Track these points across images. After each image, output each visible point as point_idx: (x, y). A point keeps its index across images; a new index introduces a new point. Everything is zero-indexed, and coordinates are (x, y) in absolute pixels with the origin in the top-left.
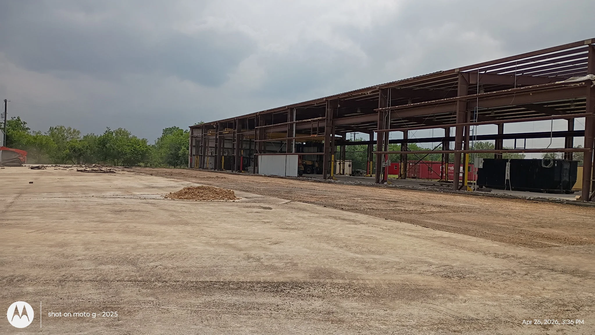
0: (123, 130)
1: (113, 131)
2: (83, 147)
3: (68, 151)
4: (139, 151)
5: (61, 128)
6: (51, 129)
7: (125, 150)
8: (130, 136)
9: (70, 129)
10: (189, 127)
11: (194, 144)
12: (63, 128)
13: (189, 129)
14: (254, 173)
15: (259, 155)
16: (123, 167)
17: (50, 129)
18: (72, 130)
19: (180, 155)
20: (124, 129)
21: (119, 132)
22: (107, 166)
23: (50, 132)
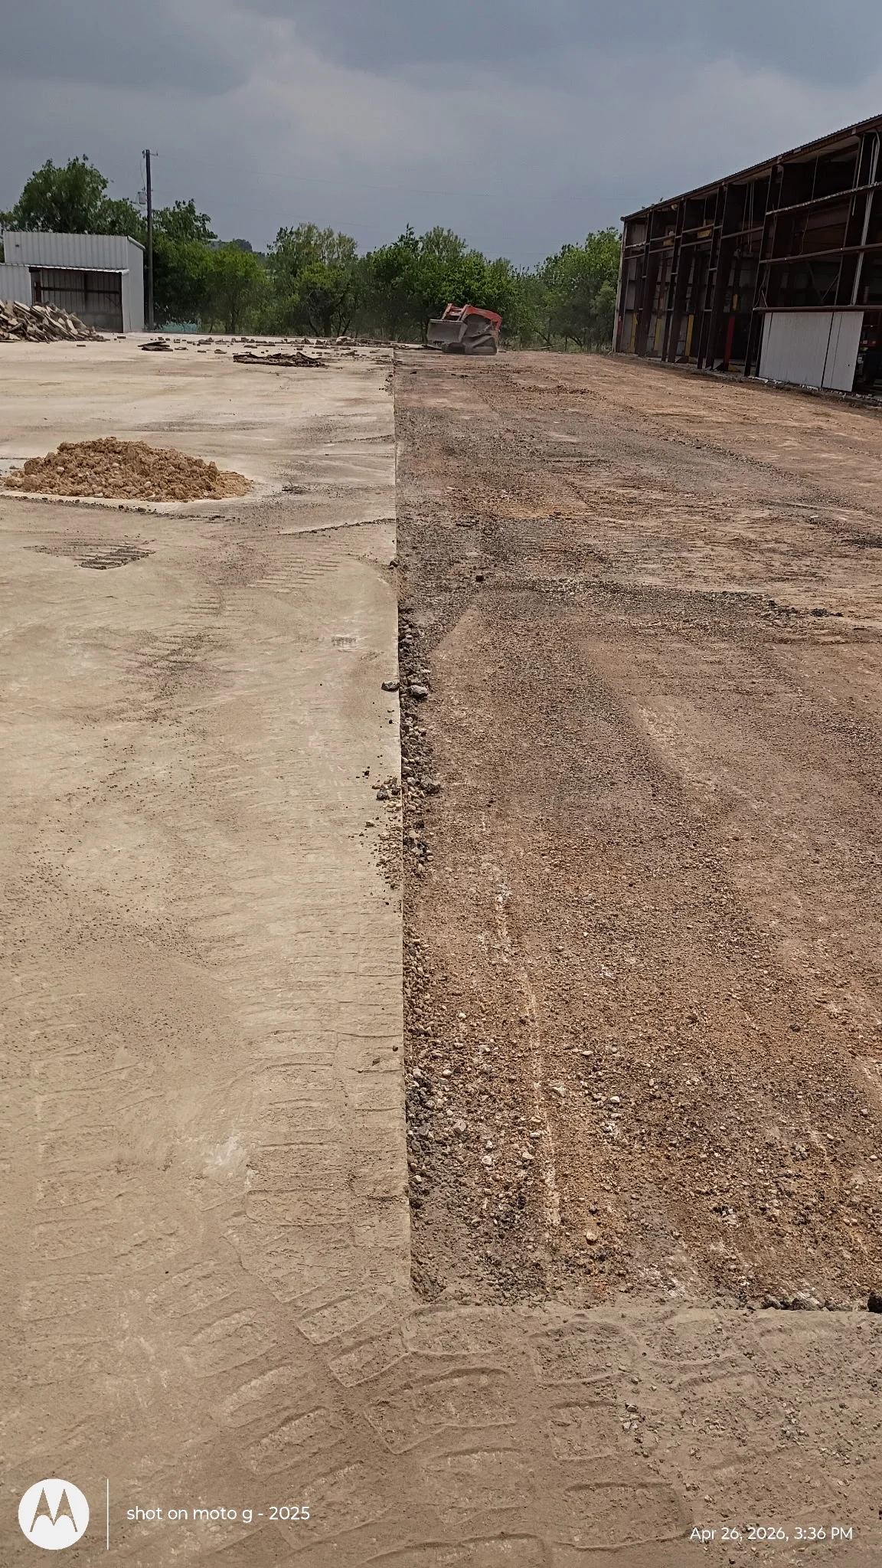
0: (445, 233)
1: (417, 239)
2: (337, 285)
3: (296, 297)
4: (480, 298)
5: (310, 229)
6: (282, 234)
7: (440, 295)
8: (465, 251)
9: (331, 234)
10: (622, 219)
11: (632, 276)
12: (315, 231)
13: (621, 227)
14: (747, 374)
15: (769, 311)
16: (417, 346)
17: (279, 234)
18: (335, 236)
19: (593, 311)
20: (449, 231)
21: (436, 240)
22: (377, 343)
23: (280, 244)
